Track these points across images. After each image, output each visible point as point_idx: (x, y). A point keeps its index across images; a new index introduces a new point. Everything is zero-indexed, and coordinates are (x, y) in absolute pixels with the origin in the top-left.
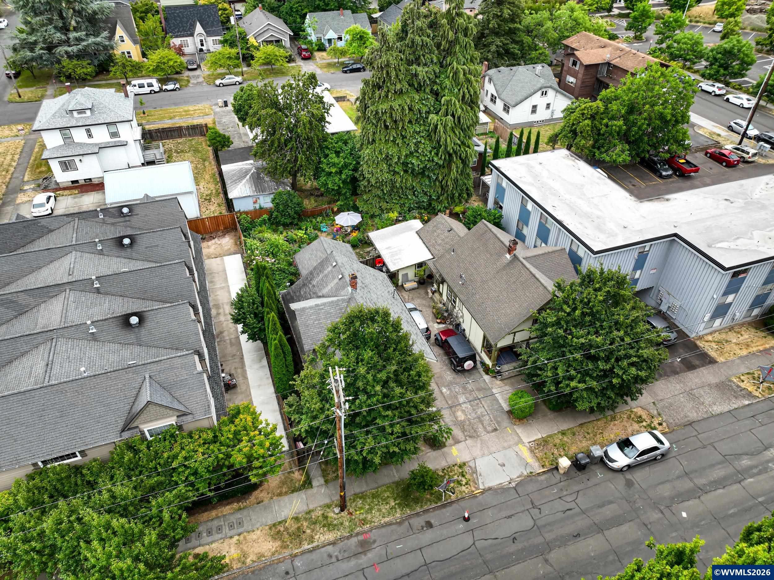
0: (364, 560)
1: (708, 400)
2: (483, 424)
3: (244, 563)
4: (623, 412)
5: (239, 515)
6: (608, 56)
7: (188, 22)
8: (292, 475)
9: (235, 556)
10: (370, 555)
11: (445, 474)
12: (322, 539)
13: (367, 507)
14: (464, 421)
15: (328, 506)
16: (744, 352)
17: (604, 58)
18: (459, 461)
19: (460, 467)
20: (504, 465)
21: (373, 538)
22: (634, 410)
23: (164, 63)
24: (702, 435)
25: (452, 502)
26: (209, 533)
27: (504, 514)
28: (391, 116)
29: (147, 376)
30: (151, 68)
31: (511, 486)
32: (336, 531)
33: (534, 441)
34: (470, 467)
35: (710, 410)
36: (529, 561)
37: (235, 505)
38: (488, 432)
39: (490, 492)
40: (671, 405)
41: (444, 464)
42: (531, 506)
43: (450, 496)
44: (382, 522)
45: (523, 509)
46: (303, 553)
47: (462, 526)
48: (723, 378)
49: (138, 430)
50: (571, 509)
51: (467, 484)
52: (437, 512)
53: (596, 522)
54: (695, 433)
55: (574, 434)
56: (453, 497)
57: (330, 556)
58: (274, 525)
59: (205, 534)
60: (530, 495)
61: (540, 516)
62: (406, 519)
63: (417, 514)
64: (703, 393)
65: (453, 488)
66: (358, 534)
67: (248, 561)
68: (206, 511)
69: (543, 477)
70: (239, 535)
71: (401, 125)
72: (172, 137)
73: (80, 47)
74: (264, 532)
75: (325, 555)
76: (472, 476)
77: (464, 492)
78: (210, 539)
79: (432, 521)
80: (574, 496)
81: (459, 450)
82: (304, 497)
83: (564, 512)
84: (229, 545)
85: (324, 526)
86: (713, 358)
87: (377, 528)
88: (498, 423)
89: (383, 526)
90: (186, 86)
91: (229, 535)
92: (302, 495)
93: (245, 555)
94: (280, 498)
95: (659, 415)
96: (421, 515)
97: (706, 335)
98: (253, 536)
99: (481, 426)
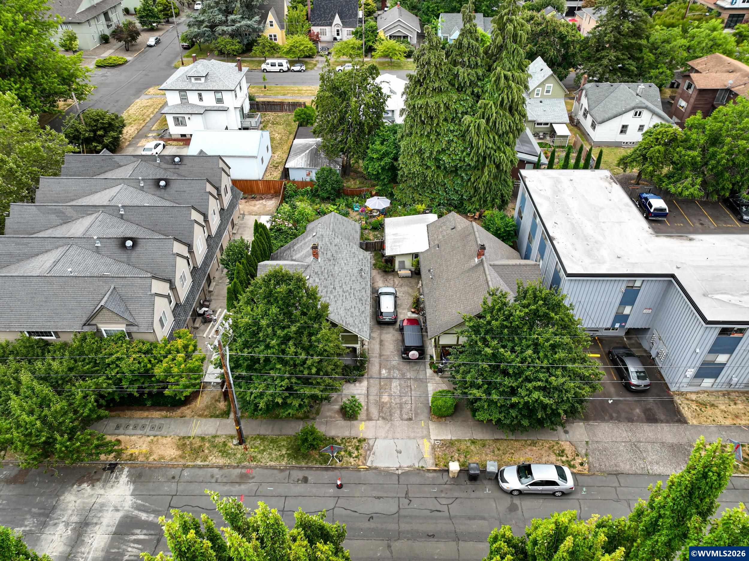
0: (236, 489)
1: (652, 456)
2: (401, 411)
3: (147, 458)
4: (547, 441)
5: (162, 422)
6: (731, 82)
7: (330, 12)
8: (218, 403)
9: (144, 451)
10: (243, 487)
11: (342, 443)
12: (214, 461)
13: (262, 448)
14: (386, 403)
15: (232, 437)
16: (728, 422)
17: (726, 83)
18: (361, 436)
19: (360, 441)
20: (401, 452)
21: (254, 474)
22: (560, 442)
23: (296, 47)
24: (622, 488)
25: (336, 468)
26: (135, 428)
27: (375, 494)
28: (426, 113)
29: (112, 287)
30: (285, 50)
31: (397, 472)
32: (227, 459)
33: (440, 440)
34: (369, 444)
35: (649, 467)
36: (373, 541)
37: (164, 413)
38: (402, 420)
39: (374, 471)
40: (605, 449)
41: (347, 434)
42: (404, 496)
43: (336, 462)
44: (268, 464)
45: (395, 495)
46: (194, 467)
47: (332, 491)
48: (684, 441)
49: (95, 327)
50: (440, 511)
51: (356, 457)
52: (318, 472)
53: (457, 530)
54: (617, 484)
55: (484, 446)
56: (339, 464)
57: (212, 476)
58: (184, 438)
59: (131, 427)
60: (409, 486)
61: (407, 507)
62: (289, 469)
63: (301, 468)
64: (650, 449)
65: (342, 456)
66: (244, 467)
67: (151, 459)
68: (141, 410)
69: (430, 475)
70: (155, 436)
71: (436, 121)
72: (275, 110)
73: (234, 27)
74: (174, 440)
75: (209, 475)
76: (366, 452)
77: (351, 463)
78: (132, 432)
79: (310, 478)
80: (451, 501)
81: (366, 427)
82: (218, 423)
83: (432, 511)
84: (144, 441)
85: (220, 451)
86: (684, 418)
87: (261, 467)
88: (417, 414)
89: (266, 468)
90: (311, 69)
91: (147, 434)
92: (217, 422)
93: (151, 453)
94: (200, 418)
95: (586, 455)
96: (303, 470)
97: (691, 393)
98: (164, 441)
99: (399, 412)
